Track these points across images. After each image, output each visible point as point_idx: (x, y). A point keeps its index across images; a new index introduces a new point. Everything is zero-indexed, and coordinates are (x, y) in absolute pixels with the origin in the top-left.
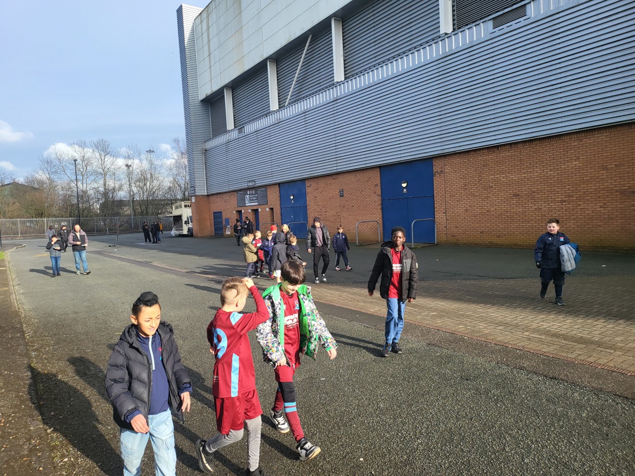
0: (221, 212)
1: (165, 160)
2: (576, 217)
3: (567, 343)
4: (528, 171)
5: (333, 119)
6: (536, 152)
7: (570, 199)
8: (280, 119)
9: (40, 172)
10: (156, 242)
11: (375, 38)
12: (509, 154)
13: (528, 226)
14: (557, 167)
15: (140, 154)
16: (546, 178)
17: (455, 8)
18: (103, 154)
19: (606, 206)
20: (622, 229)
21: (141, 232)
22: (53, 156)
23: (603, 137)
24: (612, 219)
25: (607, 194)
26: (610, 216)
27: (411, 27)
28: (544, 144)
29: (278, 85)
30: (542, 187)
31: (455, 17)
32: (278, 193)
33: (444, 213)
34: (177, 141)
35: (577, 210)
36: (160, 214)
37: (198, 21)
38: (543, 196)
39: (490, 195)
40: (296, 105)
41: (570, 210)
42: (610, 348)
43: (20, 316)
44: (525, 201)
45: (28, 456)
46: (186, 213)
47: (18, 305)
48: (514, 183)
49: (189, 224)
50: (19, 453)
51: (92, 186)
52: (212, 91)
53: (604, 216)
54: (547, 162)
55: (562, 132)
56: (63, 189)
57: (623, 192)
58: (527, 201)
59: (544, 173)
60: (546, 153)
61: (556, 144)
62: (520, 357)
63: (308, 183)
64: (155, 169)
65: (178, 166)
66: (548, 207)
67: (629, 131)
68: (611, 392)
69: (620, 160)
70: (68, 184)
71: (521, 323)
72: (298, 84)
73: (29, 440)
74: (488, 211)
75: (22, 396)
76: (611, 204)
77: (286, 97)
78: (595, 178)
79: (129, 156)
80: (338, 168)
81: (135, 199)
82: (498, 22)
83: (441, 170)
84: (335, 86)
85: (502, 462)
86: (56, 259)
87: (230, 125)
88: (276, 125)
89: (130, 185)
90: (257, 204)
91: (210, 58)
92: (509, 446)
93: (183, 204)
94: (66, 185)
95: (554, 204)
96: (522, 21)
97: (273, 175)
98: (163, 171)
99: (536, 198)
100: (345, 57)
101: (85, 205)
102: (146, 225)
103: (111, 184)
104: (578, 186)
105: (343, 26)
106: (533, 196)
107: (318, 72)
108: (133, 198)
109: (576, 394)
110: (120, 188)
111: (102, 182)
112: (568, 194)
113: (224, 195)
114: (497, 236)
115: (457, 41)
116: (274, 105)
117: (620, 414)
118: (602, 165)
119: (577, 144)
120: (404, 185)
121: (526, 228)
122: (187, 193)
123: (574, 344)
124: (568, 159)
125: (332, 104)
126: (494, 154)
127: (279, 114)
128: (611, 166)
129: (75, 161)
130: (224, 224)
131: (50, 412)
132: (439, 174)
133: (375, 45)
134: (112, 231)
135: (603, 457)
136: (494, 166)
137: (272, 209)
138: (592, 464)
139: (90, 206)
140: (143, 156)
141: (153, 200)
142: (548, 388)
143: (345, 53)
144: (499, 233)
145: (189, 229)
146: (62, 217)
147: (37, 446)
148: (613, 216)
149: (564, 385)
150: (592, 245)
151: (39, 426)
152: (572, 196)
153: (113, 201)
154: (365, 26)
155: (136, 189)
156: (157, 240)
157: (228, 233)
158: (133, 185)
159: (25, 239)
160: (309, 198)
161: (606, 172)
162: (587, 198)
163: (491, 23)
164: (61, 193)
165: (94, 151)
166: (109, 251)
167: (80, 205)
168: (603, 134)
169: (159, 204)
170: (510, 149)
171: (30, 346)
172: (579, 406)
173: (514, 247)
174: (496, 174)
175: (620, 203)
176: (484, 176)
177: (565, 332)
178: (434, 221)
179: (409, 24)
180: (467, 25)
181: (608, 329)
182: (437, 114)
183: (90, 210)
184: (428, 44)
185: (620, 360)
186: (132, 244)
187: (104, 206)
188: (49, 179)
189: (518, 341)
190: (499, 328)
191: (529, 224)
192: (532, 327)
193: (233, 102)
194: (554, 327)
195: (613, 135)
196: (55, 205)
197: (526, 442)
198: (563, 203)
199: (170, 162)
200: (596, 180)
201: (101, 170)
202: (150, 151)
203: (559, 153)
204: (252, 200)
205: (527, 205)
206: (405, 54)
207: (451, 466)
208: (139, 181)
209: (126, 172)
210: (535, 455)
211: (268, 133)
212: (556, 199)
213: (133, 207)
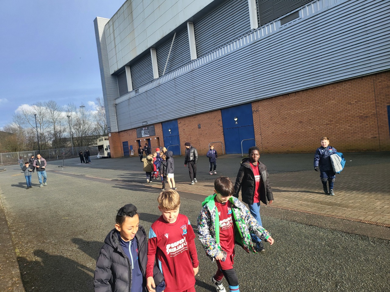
0: (127, 142)
1: (92, 111)
2: (335, 133)
3: (322, 205)
4: (306, 107)
5: (191, 82)
6: (310, 96)
7: (331, 122)
8: (160, 84)
9: (14, 123)
10: (88, 163)
11: (213, 33)
12: (295, 98)
13: (308, 140)
14: (323, 104)
15: (76, 108)
16: (317, 111)
17: (259, 14)
18: (52, 110)
19: (352, 126)
20: (362, 139)
21: (79, 157)
22: (21, 113)
23: (347, 85)
24: (356, 133)
25: (352, 119)
26: (355, 131)
27: (234, 26)
28: (314, 91)
29: (158, 63)
30: (315, 116)
31: (259, 19)
32: (161, 128)
33: (260, 135)
34: (98, 99)
35: (336, 129)
36: (90, 145)
37: (107, 26)
38: (315, 121)
39: (286, 123)
40: (169, 74)
41: (332, 129)
42: (346, 207)
43: (4, 212)
44: (306, 125)
45: (11, 287)
46: (106, 143)
47: (3, 206)
48: (299, 115)
49: (108, 150)
50: (6, 286)
51: (46, 130)
52: (118, 68)
53: (351, 132)
54: (317, 101)
55: (324, 84)
56: (28, 133)
57: (361, 117)
58: (307, 125)
59: (315, 108)
60: (316, 96)
61: (321, 91)
62: (294, 215)
63: (179, 121)
64: (86, 117)
65: (100, 114)
66: (319, 128)
67: (361, 81)
68: (340, 230)
69: (358, 98)
70: (32, 130)
71: (298, 196)
72: (170, 62)
73: (12, 279)
74: (285, 132)
75: (7, 256)
76: (354, 124)
77: (163, 70)
78: (344, 109)
79: (69, 110)
80: (196, 111)
81: (74, 137)
82: (283, 21)
83: (256, 109)
84: (192, 62)
85: (275, 270)
86: (29, 177)
87: (130, 88)
88: (158, 87)
89: (70, 128)
90: (149, 135)
91: (116, 49)
92: (279, 262)
93: (104, 138)
94: (30, 130)
95: (322, 126)
96: (297, 20)
97: (158, 117)
98: (91, 118)
99: (312, 123)
100: (196, 45)
101: (42, 142)
102: (81, 153)
103: (58, 128)
104: (335, 115)
105: (194, 27)
106: (310, 122)
107: (181, 55)
108: (73, 136)
109: (321, 233)
110: (64, 130)
111: (53, 127)
112: (330, 120)
113: (129, 131)
114: (291, 147)
115: (261, 33)
116: (156, 75)
117: (343, 242)
118: (348, 102)
119: (333, 90)
120: (236, 119)
121: (307, 141)
122: (106, 131)
123: (326, 206)
124: (329, 99)
125: (190, 73)
126: (287, 98)
127: (159, 81)
128: (353, 102)
129: (35, 115)
130: (129, 149)
131: (24, 264)
132: (255, 112)
133: (214, 37)
134: (60, 157)
135: (329, 264)
136: (287, 106)
137: (158, 138)
138: (323, 268)
139: (46, 143)
140: (78, 110)
141: (85, 137)
142: (307, 231)
143: (196, 43)
144: (293, 145)
145: (108, 153)
146: (28, 151)
147: (17, 281)
148: (356, 131)
149: (316, 228)
150: (345, 149)
151: (17, 271)
152: (332, 121)
153: (60, 139)
154: (207, 26)
155: (74, 130)
156: (88, 161)
157: (132, 154)
158: (72, 128)
159: (6, 165)
160: (180, 130)
161: (350, 106)
162: (341, 121)
163: (279, 22)
164: (27, 136)
165: (47, 108)
166: (59, 170)
167: (40, 143)
168: (347, 84)
169: (89, 139)
170: (295, 95)
171: (11, 229)
172: (322, 239)
173: (302, 153)
174: (288, 110)
175: (359, 124)
176: (281, 112)
177: (322, 200)
178: (254, 140)
179: (232, 24)
180: (266, 24)
181: (346, 196)
182: (252, 77)
183: (46, 145)
184: (244, 36)
185: (350, 213)
186: (73, 165)
187: (55, 142)
188: (19, 127)
189: (295, 207)
190: (286, 200)
191: (309, 139)
192: (304, 198)
193: (131, 74)
194: (317, 197)
195: (353, 84)
196: (24, 143)
197: (289, 260)
198: (328, 125)
199: (95, 112)
200: (345, 111)
201: (52, 120)
202: (82, 107)
203: (323, 96)
204: (146, 133)
205: (307, 128)
206: (231, 42)
207: (247, 275)
208: (76, 125)
209: (67, 120)
210: (293, 266)
211: (153, 92)
212: (323, 123)
213: (73, 141)
